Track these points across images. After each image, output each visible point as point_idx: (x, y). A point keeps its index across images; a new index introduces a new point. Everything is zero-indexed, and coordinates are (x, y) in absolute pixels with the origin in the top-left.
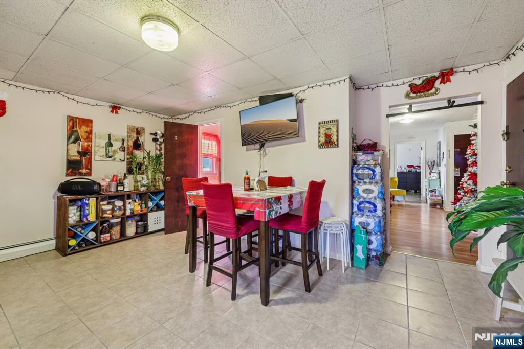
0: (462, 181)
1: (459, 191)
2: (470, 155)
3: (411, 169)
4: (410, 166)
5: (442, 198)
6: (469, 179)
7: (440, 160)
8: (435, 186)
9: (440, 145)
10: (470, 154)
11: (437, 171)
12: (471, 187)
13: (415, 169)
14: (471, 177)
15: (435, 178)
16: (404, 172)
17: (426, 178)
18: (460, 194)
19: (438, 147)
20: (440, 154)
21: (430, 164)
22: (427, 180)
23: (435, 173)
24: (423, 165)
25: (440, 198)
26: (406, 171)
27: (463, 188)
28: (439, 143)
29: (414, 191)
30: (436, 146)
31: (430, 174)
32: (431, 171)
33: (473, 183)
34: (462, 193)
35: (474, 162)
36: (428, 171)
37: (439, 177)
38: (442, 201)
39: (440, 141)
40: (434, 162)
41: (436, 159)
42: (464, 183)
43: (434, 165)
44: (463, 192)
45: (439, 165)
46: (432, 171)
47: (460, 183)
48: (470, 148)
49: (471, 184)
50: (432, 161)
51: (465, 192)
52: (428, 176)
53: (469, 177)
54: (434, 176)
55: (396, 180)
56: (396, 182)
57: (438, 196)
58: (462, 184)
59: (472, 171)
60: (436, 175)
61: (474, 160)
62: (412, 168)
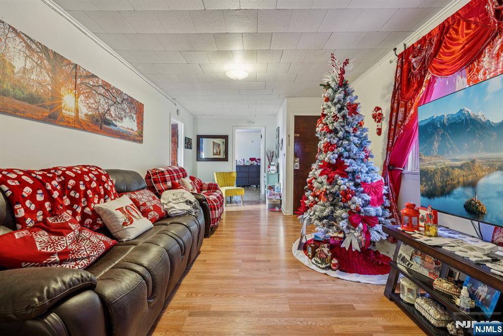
0: (309, 176)
1: (306, 193)
2: (323, 132)
3: (252, 162)
4: (252, 159)
5: (281, 197)
6: (321, 174)
7: (278, 150)
8: (273, 182)
9: (279, 131)
10: (322, 130)
11: (276, 164)
12: (325, 187)
13: (257, 162)
14: (325, 170)
15: (273, 172)
16: (247, 166)
17: (265, 172)
18: (307, 199)
19: (277, 134)
20: (278, 143)
21: (269, 155)
22: (266, 175)
23: (274, 165)
24: (262, 157)
25: (278, 197)
26: (248, 164)
27: (311, 188)
28: (278, 129)
29: (255, 186)
30: (275, 133)
31: (269, 167)
32: (270, 163)
33: (328, 179)
34: (311, 198)
35: (328, 143)
36: (267, 163)
37: (278, 171)
38: (281, 200)
39: (279, 127)
40: (273, 152)
41: (274, 149)
42: (313, 181)
43: (272, 156)
44: (312, 196)
45: (277, 156)
46: (272, 163)
47: (308, 179)
48: (321, 123)
49: (325, 181)
50: (271, 151)
51: (315, 196)
52: (267, 169)
53: (321, 170)
54: (273, 168)
55: (235, 175)
56: (233, 177)
57: (277, 194)
58: (310, 182)
59: (326, 159)
60: (274, 168)
61: (329, 140)
62: (254, 162)
